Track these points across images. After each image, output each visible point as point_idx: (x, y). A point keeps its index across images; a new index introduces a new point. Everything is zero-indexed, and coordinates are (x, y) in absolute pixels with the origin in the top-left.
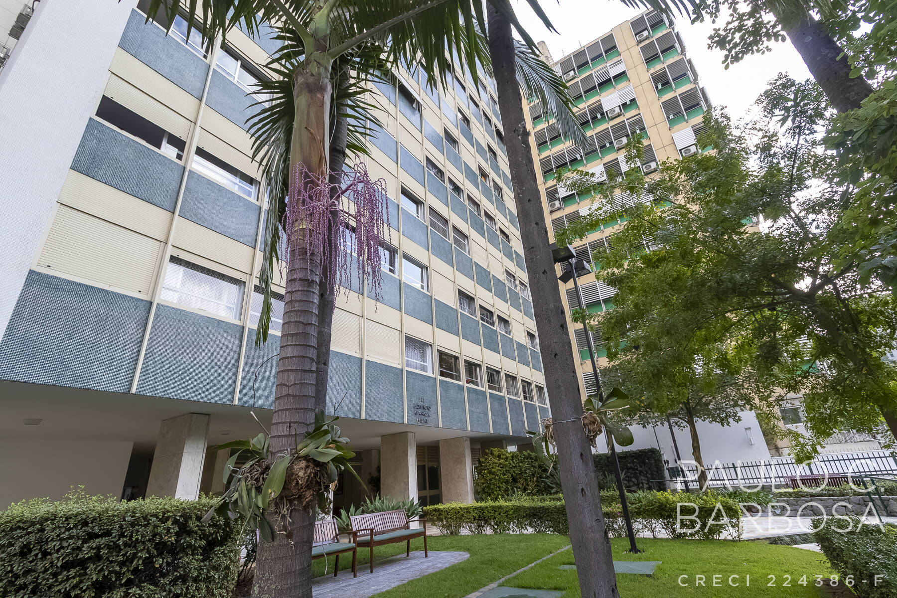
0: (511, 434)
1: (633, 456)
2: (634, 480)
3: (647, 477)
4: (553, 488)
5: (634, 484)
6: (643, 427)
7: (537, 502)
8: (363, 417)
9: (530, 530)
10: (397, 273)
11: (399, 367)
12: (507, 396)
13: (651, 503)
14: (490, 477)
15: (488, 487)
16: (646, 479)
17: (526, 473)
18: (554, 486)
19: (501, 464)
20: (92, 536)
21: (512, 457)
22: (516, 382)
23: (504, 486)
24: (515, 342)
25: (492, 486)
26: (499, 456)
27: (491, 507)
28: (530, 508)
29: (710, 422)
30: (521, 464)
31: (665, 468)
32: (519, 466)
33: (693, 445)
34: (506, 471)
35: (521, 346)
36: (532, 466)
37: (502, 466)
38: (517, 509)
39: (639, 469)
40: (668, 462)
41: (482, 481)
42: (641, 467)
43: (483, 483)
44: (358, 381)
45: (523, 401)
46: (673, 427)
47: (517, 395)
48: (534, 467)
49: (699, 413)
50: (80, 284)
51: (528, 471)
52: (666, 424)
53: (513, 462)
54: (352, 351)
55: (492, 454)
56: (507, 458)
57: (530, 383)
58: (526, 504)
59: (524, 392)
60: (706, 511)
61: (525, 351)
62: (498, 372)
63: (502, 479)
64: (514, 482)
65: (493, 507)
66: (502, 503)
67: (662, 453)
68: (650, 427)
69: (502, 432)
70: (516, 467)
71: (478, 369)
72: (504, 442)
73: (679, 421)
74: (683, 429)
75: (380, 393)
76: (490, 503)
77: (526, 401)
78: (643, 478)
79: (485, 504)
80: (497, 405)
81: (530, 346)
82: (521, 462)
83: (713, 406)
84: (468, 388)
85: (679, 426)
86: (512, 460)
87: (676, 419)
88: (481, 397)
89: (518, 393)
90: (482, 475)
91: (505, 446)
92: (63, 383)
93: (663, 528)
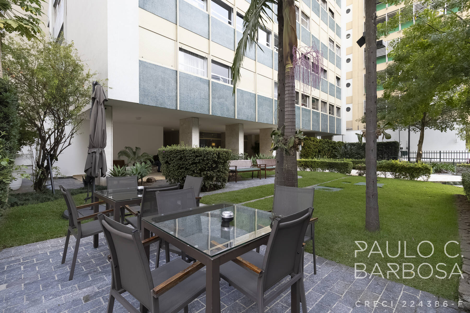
0: (320, 131)
1: (383, 145)
2: (380, 156)
3: (388, 155)
4: (338, 156)
5: (380, 157)
6: (393, 131)
7: (332, 161)
8: (257, 121)
9: (327, 171)
10: (271, 46)
11: (271, 98)
12: (321, 112)
13: (388, 164)
14: (308, 149)
15: (307, 154)
16: (387, 156)
17: (325, 149)
18: (339, 155)
19: (314, 144)
20: (197, 156)
21: (320, 141)
22: (326, 105)
23: (314, 154)
24: (328, 83)
25: (309, 154)
26: (313, 141)
27: (310, 161)
28: (328, 163)
29: (435, 130)
30: (323, 145)
31: (400, 151)
32: (323, 146)
33: (419, 141)
34: (316, 147)
35: (332, 85)
36: (328, 146)
37: (315, 145)
38: (322, 163)
39: (385, 151)
40: (402, 148)
41: (304, 151)
42: (386, 150)
43: (305, 152)
44: (254, 105)
45: (329, 115)
46: (411, 131)
47: (326, 112)
48: (329, 147)
49: (429, 124)
50: (154, 64)
51: (326, 148)
52: (407, 130)
53: (320, 144)
54: (250, 90)
55: (310, 140)
56: (317, 142)
57: (333, 106)
58: (327, 161)
59: (330, 110)
60: (414, 169)
61: (334, 88)
62: (318, 100)
63: (313, 151)
64: (319, 153)
65: (312, 161)
66: (316, 160)
67: (400, 144)
68: (397, 131)
69: (316, 130)
70: (321, 146)
71: (308, 98)
72: (316, 134)
73: (415, 128)
74: (417, 132)
75: (263, 110)
76: (310, 160)
77: (330, 115)
78: (386, 155)
79: (308, 160)
80: (315, 117)
81: (336, 85)
82: (324, 144)
83: (440, 121)
84: (302, 108)
85: (414, 131)
86: (320, 143)
87: (414, 127)
88: (308, 113)
89: (326, 111)
90: (305, 149)
91: (316, 136)
92: (158, 106)
93: (391, 174)
